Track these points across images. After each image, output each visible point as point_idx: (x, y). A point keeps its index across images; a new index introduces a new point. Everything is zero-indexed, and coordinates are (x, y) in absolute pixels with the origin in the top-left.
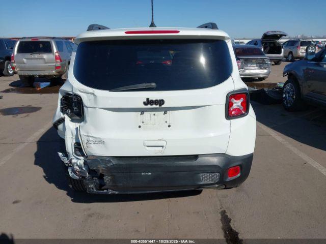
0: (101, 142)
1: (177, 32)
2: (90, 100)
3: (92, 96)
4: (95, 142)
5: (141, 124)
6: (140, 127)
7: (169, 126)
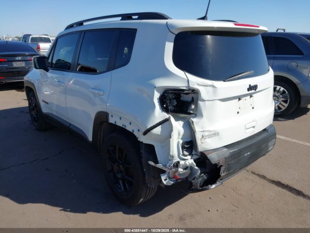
0: (216, 134)
1: (258, 27)
2: (208, 92)
3: (211, 89)
4: (210, 136)
5: (239, 110)
6: (238, 113)
7: (253, 108)
